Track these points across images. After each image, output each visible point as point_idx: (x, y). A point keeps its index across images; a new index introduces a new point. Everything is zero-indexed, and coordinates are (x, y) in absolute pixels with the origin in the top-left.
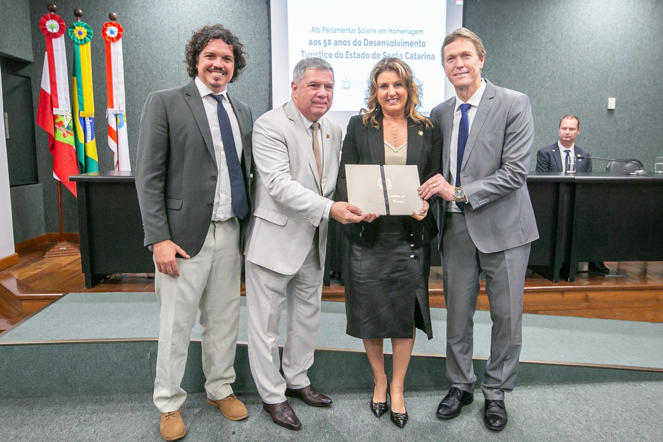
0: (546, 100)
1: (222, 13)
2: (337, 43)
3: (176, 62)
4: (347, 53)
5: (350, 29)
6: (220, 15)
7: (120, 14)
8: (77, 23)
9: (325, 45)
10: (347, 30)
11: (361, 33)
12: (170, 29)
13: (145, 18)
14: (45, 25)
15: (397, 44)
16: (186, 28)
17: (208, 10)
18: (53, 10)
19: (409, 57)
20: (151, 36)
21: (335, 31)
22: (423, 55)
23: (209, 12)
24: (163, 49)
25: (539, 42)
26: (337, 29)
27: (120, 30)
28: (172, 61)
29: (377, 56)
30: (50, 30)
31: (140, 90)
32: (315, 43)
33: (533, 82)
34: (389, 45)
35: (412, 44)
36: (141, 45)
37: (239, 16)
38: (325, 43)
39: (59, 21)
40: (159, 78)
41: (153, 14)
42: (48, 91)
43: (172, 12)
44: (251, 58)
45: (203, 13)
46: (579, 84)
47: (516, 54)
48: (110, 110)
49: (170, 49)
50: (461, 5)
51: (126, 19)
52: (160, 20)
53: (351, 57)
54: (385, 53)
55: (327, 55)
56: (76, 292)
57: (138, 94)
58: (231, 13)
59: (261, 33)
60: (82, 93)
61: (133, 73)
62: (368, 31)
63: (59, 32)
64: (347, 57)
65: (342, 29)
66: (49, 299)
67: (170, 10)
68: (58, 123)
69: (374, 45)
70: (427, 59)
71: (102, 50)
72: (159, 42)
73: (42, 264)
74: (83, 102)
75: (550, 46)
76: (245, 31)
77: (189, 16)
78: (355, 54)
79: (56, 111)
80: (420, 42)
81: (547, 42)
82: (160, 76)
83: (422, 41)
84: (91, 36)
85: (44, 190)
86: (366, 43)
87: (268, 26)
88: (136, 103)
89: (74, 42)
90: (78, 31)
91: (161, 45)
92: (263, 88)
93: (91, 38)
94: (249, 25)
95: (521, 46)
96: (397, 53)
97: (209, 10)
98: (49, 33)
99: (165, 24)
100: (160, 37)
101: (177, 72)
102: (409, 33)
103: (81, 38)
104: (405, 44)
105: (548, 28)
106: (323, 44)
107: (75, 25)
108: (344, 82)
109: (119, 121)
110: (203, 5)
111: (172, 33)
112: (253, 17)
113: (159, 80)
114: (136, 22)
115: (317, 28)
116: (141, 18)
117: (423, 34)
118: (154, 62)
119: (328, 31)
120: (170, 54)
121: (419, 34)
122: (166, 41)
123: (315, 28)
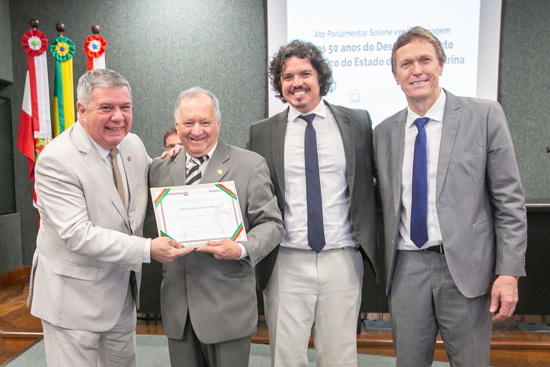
1: (212, 20)
2: (344, 48)
3: (161, 76)
4: (357, 60)
5: (360, 32)
6: (210, 22)
7: (103, 26)
8: (59, 39)
9: (330, 51)
10: (357, 33)
11: (374, 35)
12: (156, 41)
13: (129, 30)
14: (27, 42)
16: (173, 38)
18: (36, 26)
20: (135, 49)
21: (342, 35)
23: (198, 19)
24: (147, 63)
26: (345, 33)
27: (103, 44)
28: (157, 76)
30: (32, 47)
36: (124, 59)
37: (232, 22)
38: (330, 49)
39: (42, 37)
40: (143, 95)
41: (138, 24)
42: (30, 113)
43: (158, 21)
44: (245, 70)
45: (191, 20)
49: (155, 63)
51: (109, 32)
52: (145, 31)
53: (361, 64)
55: (332, 64)
58: (222, 19)
59: (257, 40)
60: (63, 114)
62: (383, 33)
63: (41, 49)
64: (356, 65)
65: (350, 32)
67: (156, 20)
68: (38, 147)
71: (83, 67)
72: (143, 55)
73: (21, 300)
74: (64, 124)
76: (238, 39)
77: (176, 25)
78: (365, 60)
79: (37, 135)
80: (446, 44)
82: (144, 93)
83: (448, 42)
84: (73, 52)
85: (22, 220)
86: (379, 47)
89: (56, 59)
90: (60, 47)
91: (146, 58)
92: (259, 103)
93: (73, 54)
94: (243, 32)
97: (198, 17)
98: (32, 50)
99: (150, 35)
100: (145, 50)
101: (162, 88)
103: (63, 54)
106: (328, 51)
107: (57, 40)
108: (353, 94)
110: (192, 12)
111: (158, 45)
112: (247, 23)
113: (143, 97)
114: (120, 34)
115: (321, 32)
116: (125, 29)
117: (450, 32)
118: (138, 78)
119: (334, 35)
120: (155, 68)
121: (445, 33)
122: (151, 54)
123: (318, 33)
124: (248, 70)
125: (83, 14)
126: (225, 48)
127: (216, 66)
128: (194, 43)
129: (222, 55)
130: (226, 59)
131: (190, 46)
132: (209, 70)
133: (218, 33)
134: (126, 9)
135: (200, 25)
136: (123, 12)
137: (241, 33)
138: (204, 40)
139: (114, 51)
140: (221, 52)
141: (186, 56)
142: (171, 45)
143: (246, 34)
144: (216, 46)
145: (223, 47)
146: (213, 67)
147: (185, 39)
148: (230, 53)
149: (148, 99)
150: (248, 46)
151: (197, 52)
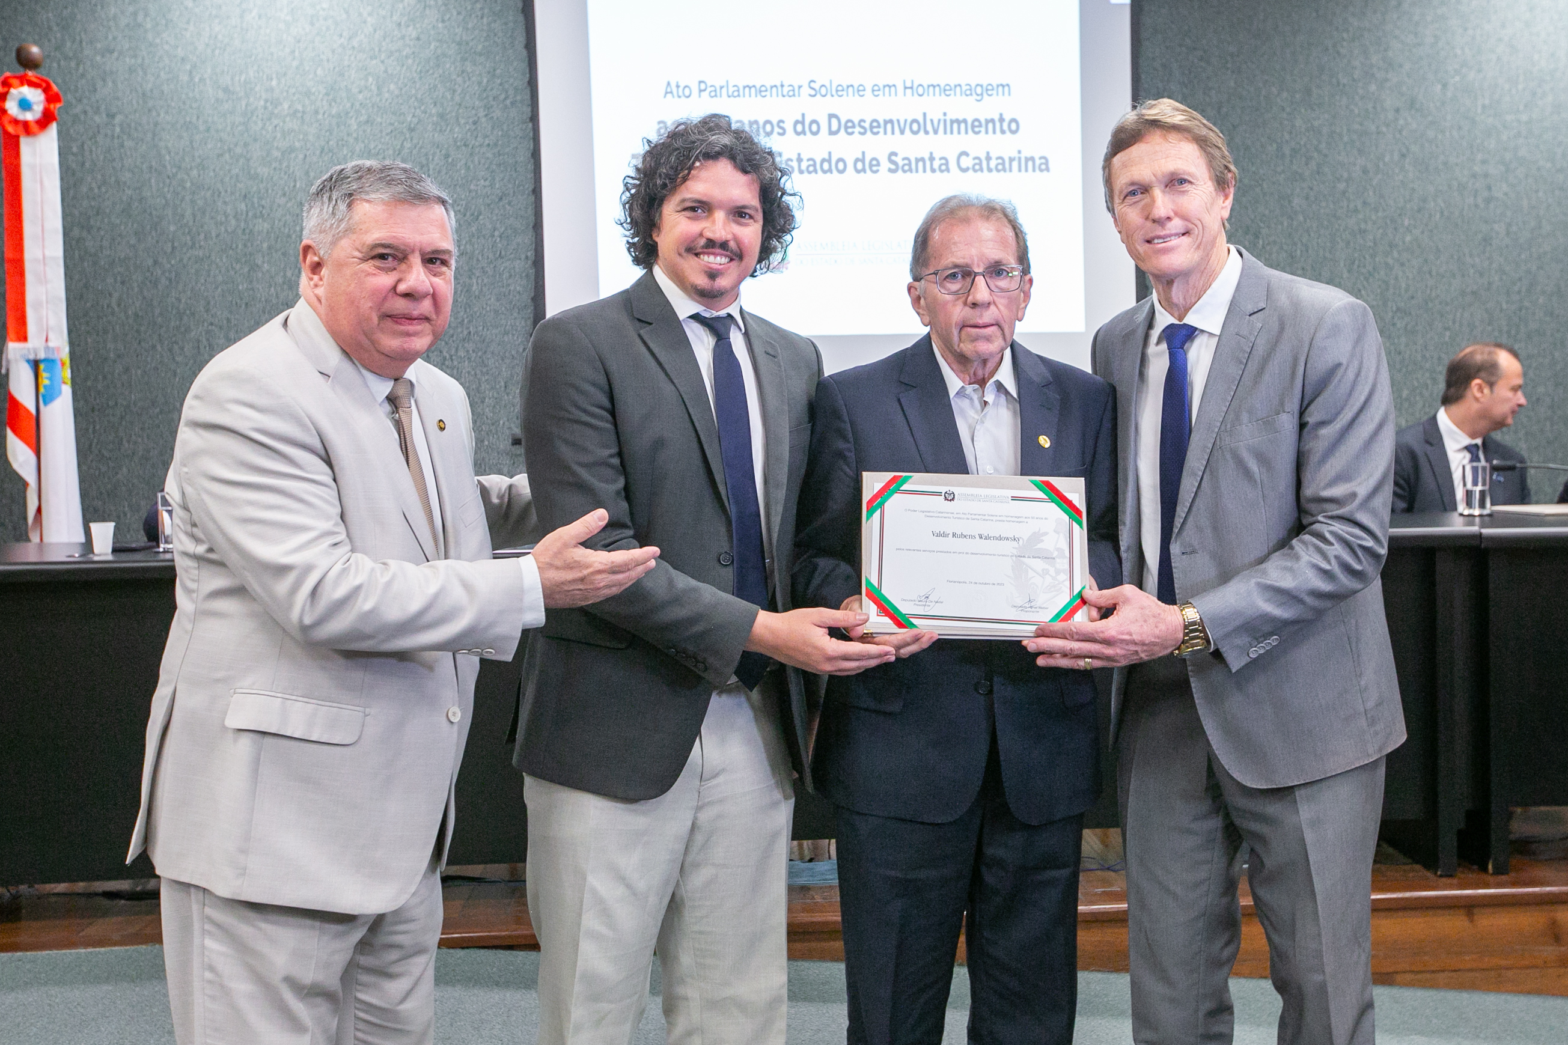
0: (1408, 286)
1: (383, 44)
3: (238, 193)
5: (782, 86)
6: (377, 49)
7: (55, 50)
10: (774, 89)
11: (818, 95)
12: (221, 94)
13: (139, 61)
15: (929, 128)
16: (272, 90)
17: (341, 36)
19: (971, 166)
20: (159, 115)
21: (736, 94)
22: (1011, 160)
23: (343, 40)
24: (197, 154)
25: (1374, 108)
27: (52, 98)
28: (227, 192)
29: (871, 166)
31: (123, 283)
33: (1363, 232)
34: (907, 130)
35: (976, 126)
36: (126, 143)
37: (439, 51)
40: (186, 244)
41: (166, 47)
43: (226, 41)
44: (479, 180)
45: (323, 43)
46: (1508, 234)
47: (1304, 150)
48: (13, 347)
49: (219, 156)
51: (78, 65)
52: (188, 67)
54: (895, 154)
57: (116, 295)
58: (412, 43)
59: (508, 102)
61: (99, 229)
62: (840, 91)
65: (758, 87)
67: (220, 37)
69: (860, 133)
70: (1026, 170)
72: (185, 134)
75: (1410, 120)
76: (457, 98)
77: (280, 53)
78: (800, 160)
80: (1002, 120)
81: (1397, 110)
82: (188, 238)
83: (1007, 118)
86: (834, 127)
87: (529, 83)
88: (109, 322)
91: (191, 142)
92: (517, 270)
94: (469, 79)
95: (1316, 123)
96: (931, 154)
97: (344, 34)
99: (204, 79)
100: (188, 119)
101: (242, 225)
102: (968, 92)
104: (955, 126)
105: (1401, 66)
109: (45, 381)
110: (325, 19)
111: (227, 106)
112: (480, 54)
113: (185, 250)
114: (112, 72)
115: (682, 85)
116: (127, 59)
117: (1009, 94)
118: (169, 196)
119: (716, 94)
120: (221, 169)
121: (998, 94)
122: (208, 130)
123: (673, 85)
124: (485, 180)
126: (420, 121)
128: (333, 104)
129: (411, 139)
130: (423, 150)
131: (321, 112)
133: (399, 79)
135: (350, 56)
136: (122, 12)
137: (465, 82)
138: (360, 97)
139: (97, 119)
140: (411, 130)
141: (311, 138)
142: (266, 108)
143: (480, 83)
144: (394, 113)
145: (414, 116)
147: (308, 94)
148: (436, 136)
149: (201, 254)
150: (486, 115)
151: (343, 127)
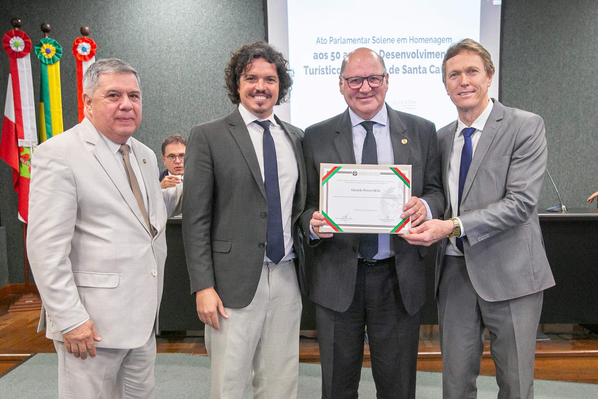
1: (210, 24)
3: (157, 82)
5: (362, 39)
6: (208, 26)
7: (92, 28)
8: (44, 40)
9: (333, 58)
10: (359, 40)
11: (376, 43)
12: (151, 45)
13: (121, 32)
14: (9, 43)
15: (419, 55)
16: (169, 42)
17: (194, 21)
18: (18, 26)
19: (435, 71)
20: (128, 52)
21: (344, 42)
24: (142, 67)
26: (347, 40)
27: (93, 47)
28: (153, 81)
29: (396, 71)
30: (14, 49)
32: (321, 56)
34: (410, 56)
35: (438, 55)
37: (231, 26)
38: (332, 56)
39: (25, 38)
41: (131, 26)
42: (13, 119)
43: (152, 23)
45: (188, 24)
47: (568, 64)
49: (150, 68)
50: (499, 5)
51: (100, 34)
52: (139, 34)
54: (405, 66)
55: (335, 71)
56: (46, 352)
58: (221, 23)
60: (51, 121)
62: (385, 41)
63: (24, 51)
65: (353, 39)
66: (15, 360)
67: (150, 22)
68: (23, 156)
69: (392, 58)
71: (72, 70)
72: (138, 60)
73: (6, 319)
77: (172, 28)
79: (21, 143)
84: (61, 55)
85: (7, 234)
87: (265, 38)
89: (41, 62)
90: (46, 49)
93: (61, 57)
94: (242, 37)
95: (574, 53)
96: (420, 66)
97: (196, 20)
98: (14, 52)
99: (145, 39)
100: (139, 54)
101: (158, 94)
102: (435, 41)
103: (49, 57)
104: (429, 55)
106: (330, 58)
107: (42, 42)
110: (189, 14)
111: (153, 49)
112: (246, 27)
114: (112, 37)
115: (323, 39)
116: (117, 31)
119: (336, 42)
120: (150, 73)
121: (446, 42)
122: (146, 58)
123: (320, 39)
125: (71, 14)
126: (224, 54)
127: (215, 72)
128: (191, 47)
129: (220, 61)
131: (187, 50)
132: (207, 76)
133: (216, 37)
134: (118, 10)
135: (198, 28)
136: (115, 13)
137: (240, 38)
138: (202, 44)
140: (221, 57)
141: (183, 61)
142: (167, 49)
143: (246, 39)
144: (214, 51)
145: (221, 52)
146: (212, 73)
147: (182, 43)
151: (195, 56)
